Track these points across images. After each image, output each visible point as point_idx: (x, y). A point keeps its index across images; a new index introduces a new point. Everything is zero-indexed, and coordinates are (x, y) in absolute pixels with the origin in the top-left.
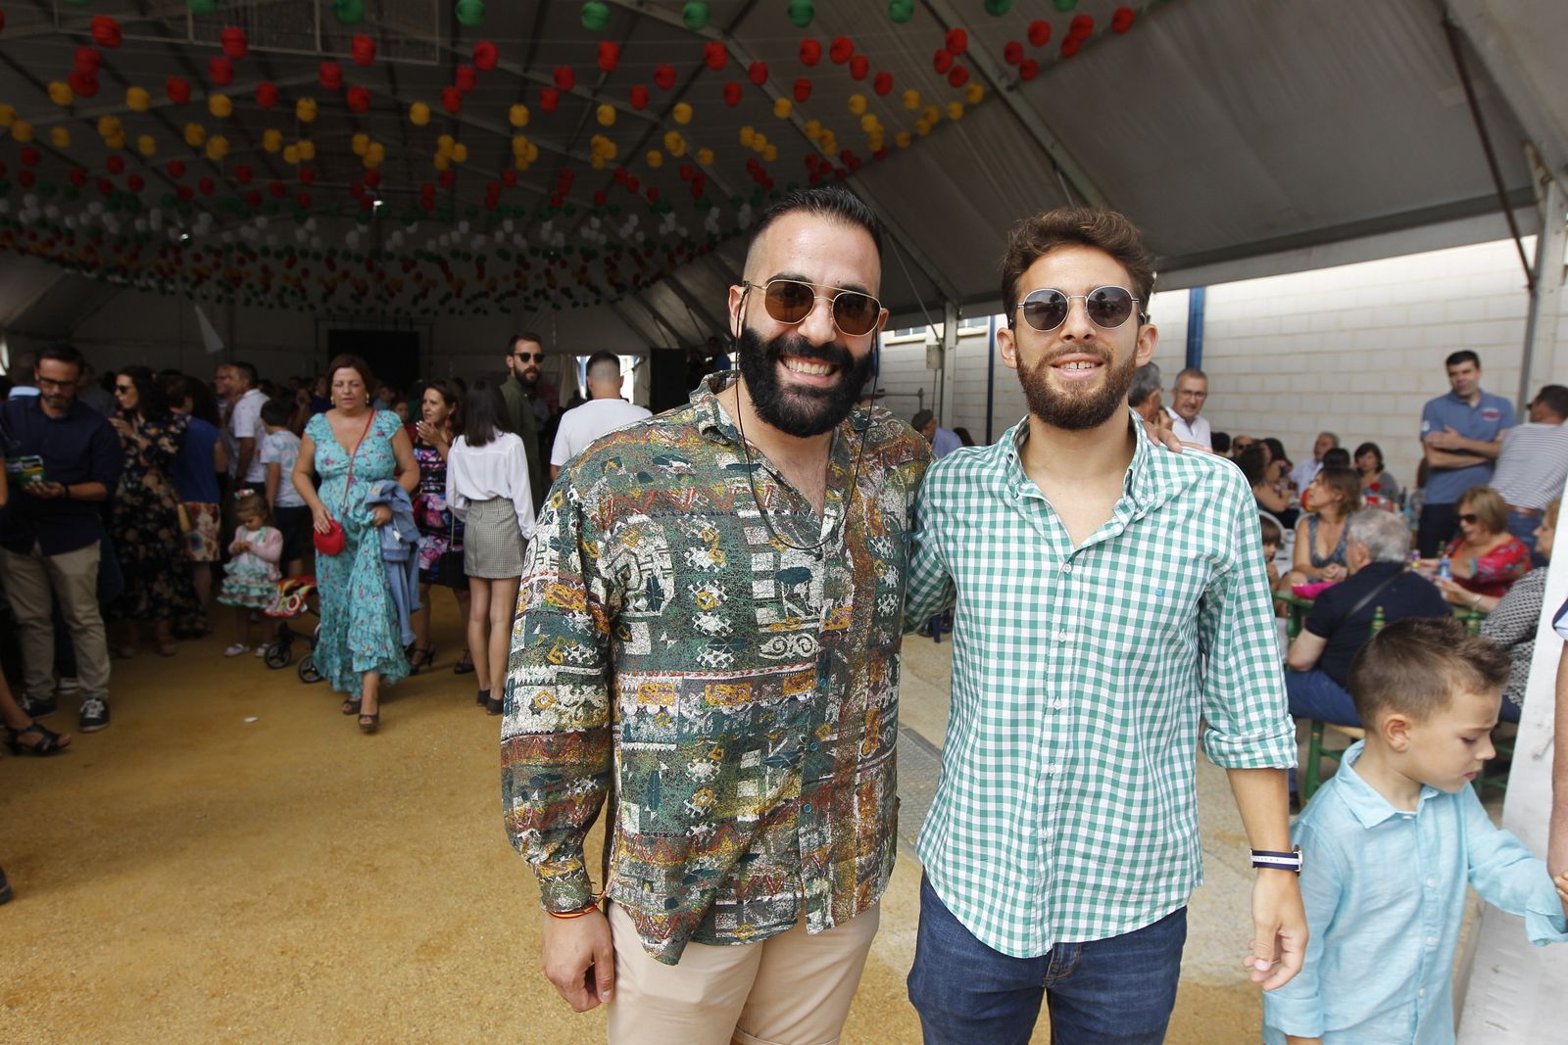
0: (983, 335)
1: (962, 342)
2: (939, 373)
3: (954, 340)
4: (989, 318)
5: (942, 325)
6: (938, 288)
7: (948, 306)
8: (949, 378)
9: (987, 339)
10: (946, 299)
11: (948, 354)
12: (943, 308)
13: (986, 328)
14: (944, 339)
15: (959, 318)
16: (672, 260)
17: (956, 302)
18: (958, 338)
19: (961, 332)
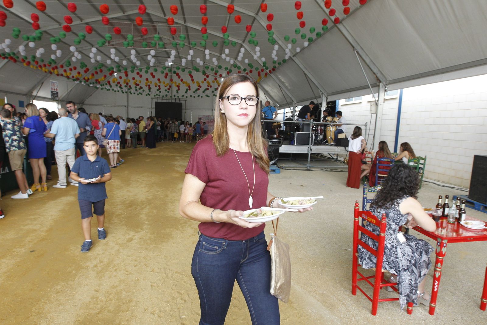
0: (396, 98)
1: (386, 102)
2: (374, 116)
3: (383, 101)
4: (399, 90)
5: (377, 94)
6: (377, 77)
7: (381, 85)
8: (379, 118)
9: (397, 101)
10: (380, 82)
11: (380, 107)
12: (379, 86)
13: (398, 96)
14: (378, 101)
15: (385, 91)
16: (259, 75)
17: (385, 83)
18: (385, 100)
19: (386, 97)
